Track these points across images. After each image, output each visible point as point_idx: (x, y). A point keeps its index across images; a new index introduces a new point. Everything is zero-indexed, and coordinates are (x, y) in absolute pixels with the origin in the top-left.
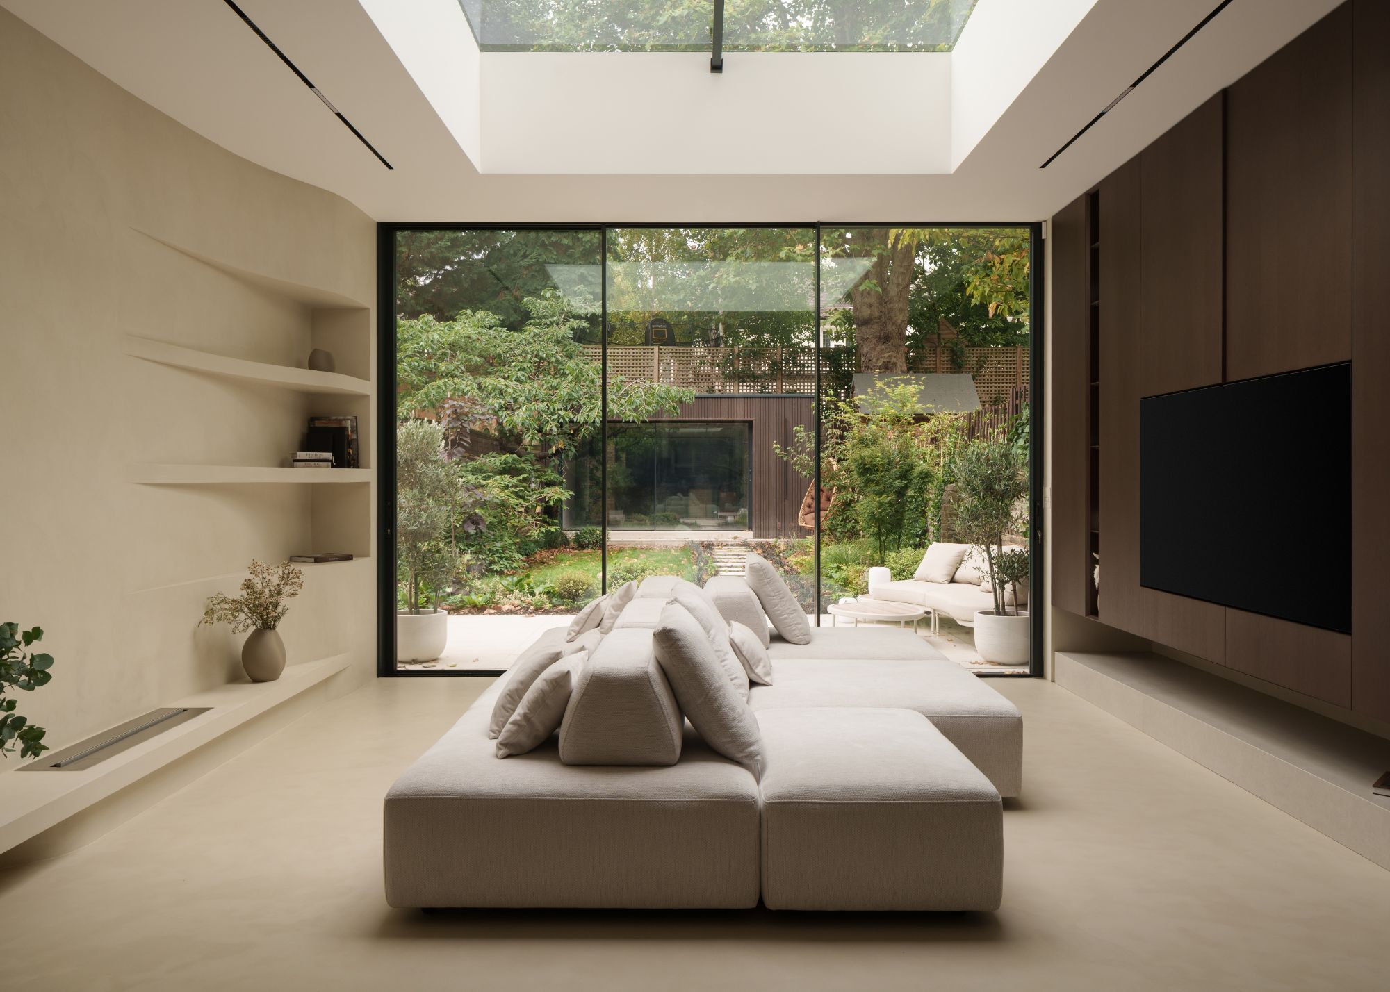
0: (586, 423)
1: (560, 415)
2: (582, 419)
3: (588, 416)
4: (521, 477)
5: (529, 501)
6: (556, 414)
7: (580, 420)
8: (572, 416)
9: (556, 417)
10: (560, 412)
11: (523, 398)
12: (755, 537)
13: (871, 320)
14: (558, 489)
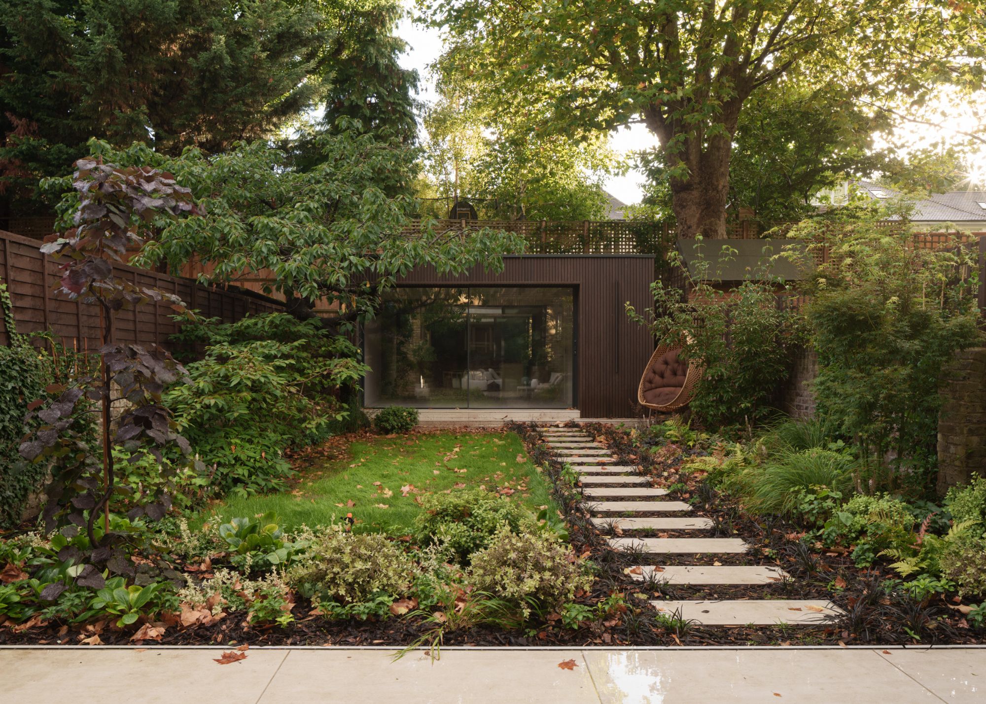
0: (388, 273)
1: (351, 262)
2: (383, 268)
3: (390, 263)
4: (296, 344)
5: (307, 376)
6: (346, 260)
7: (381, 270)
8: (368, 264)
9: (345, 264)
10: (352, 258)
11: (302, 241)
12: (582, 416)
13: (691, 185)
14: (351, 362)
